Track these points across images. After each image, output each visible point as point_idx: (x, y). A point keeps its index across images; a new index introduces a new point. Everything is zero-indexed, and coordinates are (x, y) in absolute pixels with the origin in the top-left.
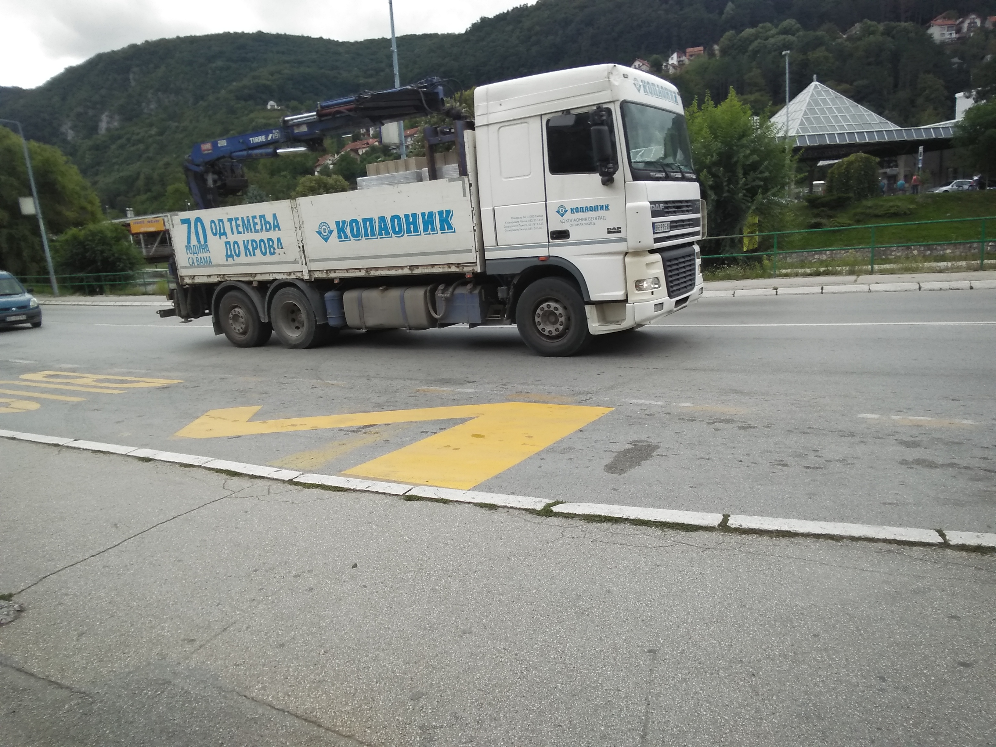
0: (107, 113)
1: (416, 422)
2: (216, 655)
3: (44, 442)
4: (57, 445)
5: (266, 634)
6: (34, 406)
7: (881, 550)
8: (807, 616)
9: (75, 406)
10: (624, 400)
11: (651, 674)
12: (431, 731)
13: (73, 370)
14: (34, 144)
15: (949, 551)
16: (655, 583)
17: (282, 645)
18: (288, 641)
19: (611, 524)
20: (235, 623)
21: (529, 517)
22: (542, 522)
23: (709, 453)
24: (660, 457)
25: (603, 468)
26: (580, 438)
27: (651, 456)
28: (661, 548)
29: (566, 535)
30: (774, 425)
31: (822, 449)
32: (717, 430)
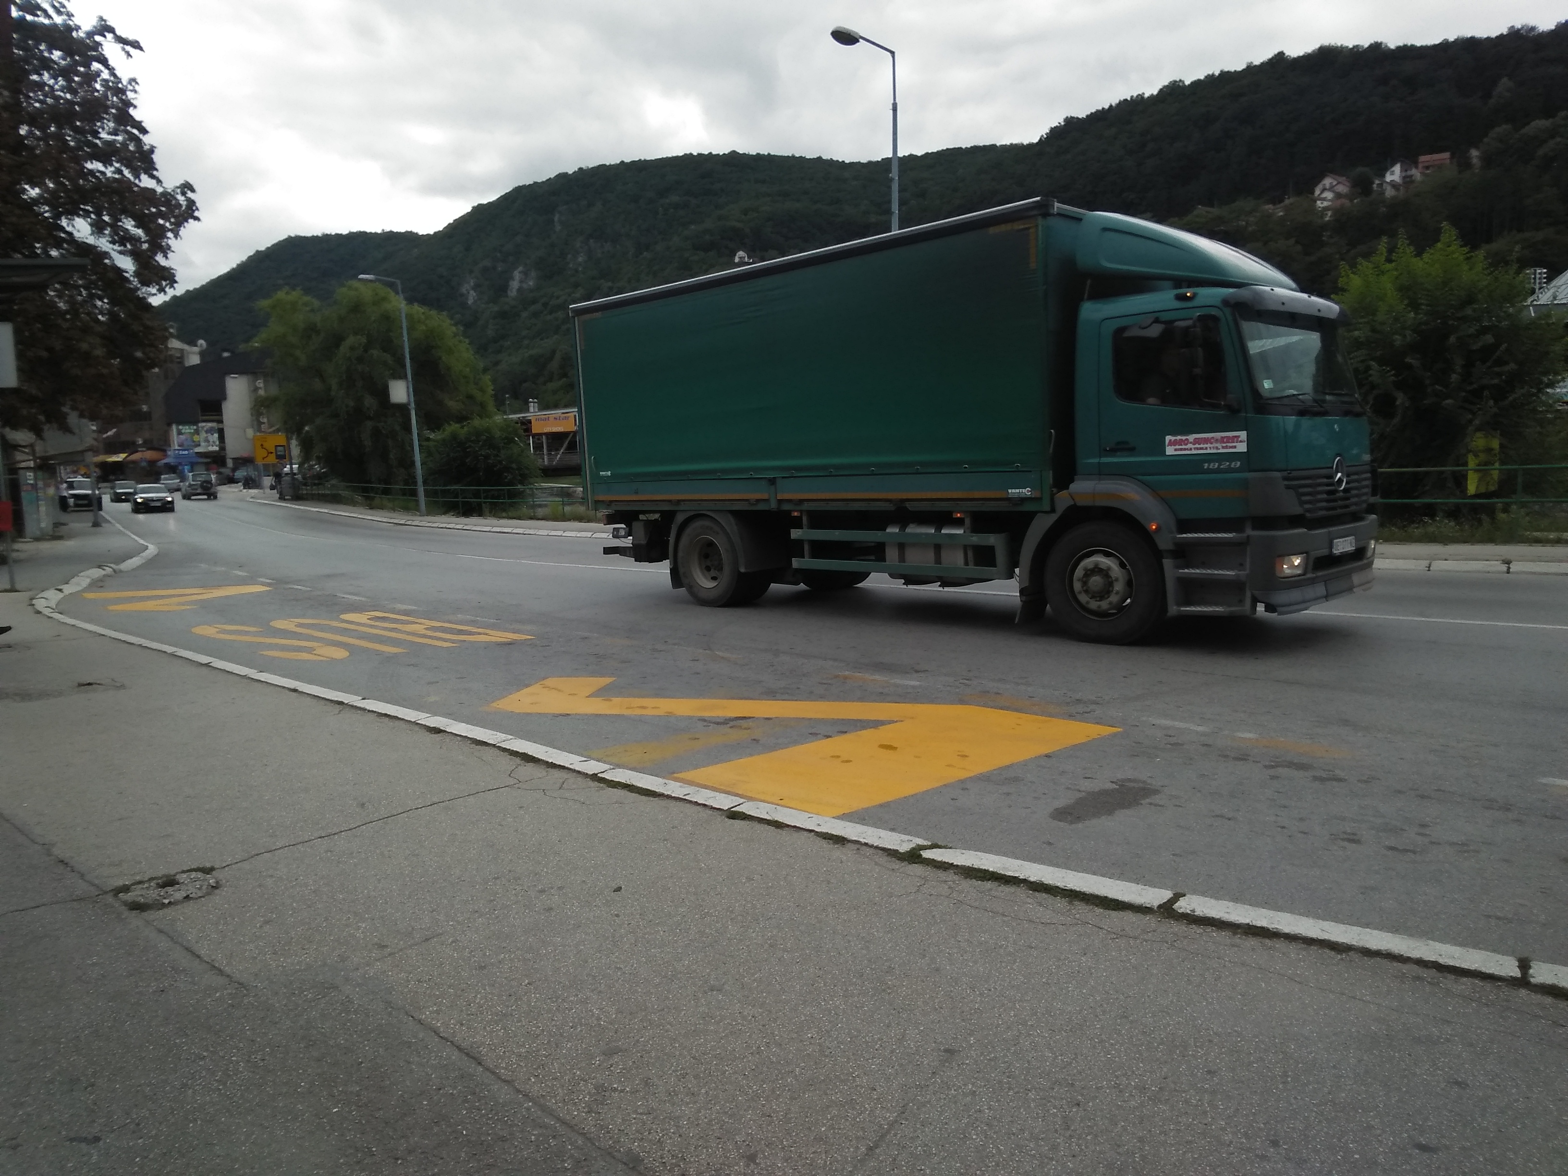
0: (521, 269)
1: (810, 719)
2: (402, 967)
3: (327, 697)
4: (341, 703)
5: (470, 953)
6: (341, 654)
7: (1404, 974)
8: (1216, 1045)
9: (390, 659)
10: (1144, 719)
11: (931, 1078)
12: (607, 1094)
13: (406, 613)
14: (418, 309)
15: (1523, 992)
16: (1012, 968)
17: (484, 967)
18: (492, 964)
19: (996, 884)
20: (441, 934)
21: (883, 859)
22: (898, 869)
23: (1238, 810)
24: (1152, 806)
25: (1049, 812)
26: (1040, 766)
27: (1138, 804)
28: (1052, 926)
29: (924, 890)
30: (1379, 779)
31: (1437, 824)
32: (1274, 778)
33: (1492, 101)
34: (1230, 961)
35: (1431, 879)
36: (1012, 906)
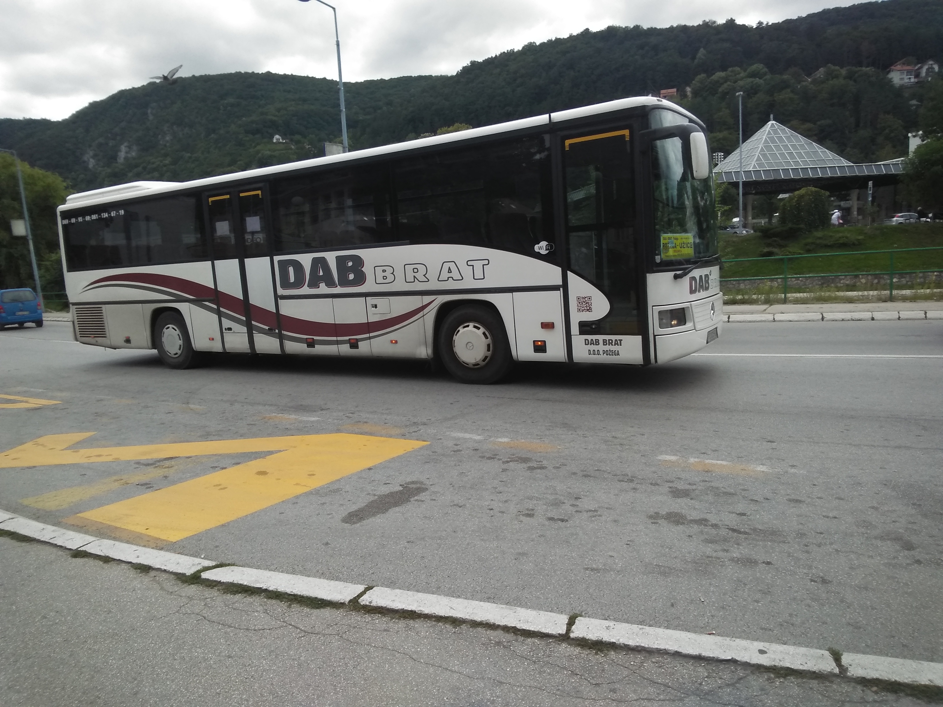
0: (126, 144)
7: (491, 640)
10: (449, 433)
15: (559, 646)
22: (176, 591)
23: (470, 499)
24: (416, 502)
25: (344, 515)
26: (360, 478)
27: (407, 502)
28: (261, 632)
29: (183, 610)
30: (566, 465)
31: (585, 496)
32: (504, 470)
33: (696, 61)
34: (375, 646)
35: (564, 541)
36: (242, 616)
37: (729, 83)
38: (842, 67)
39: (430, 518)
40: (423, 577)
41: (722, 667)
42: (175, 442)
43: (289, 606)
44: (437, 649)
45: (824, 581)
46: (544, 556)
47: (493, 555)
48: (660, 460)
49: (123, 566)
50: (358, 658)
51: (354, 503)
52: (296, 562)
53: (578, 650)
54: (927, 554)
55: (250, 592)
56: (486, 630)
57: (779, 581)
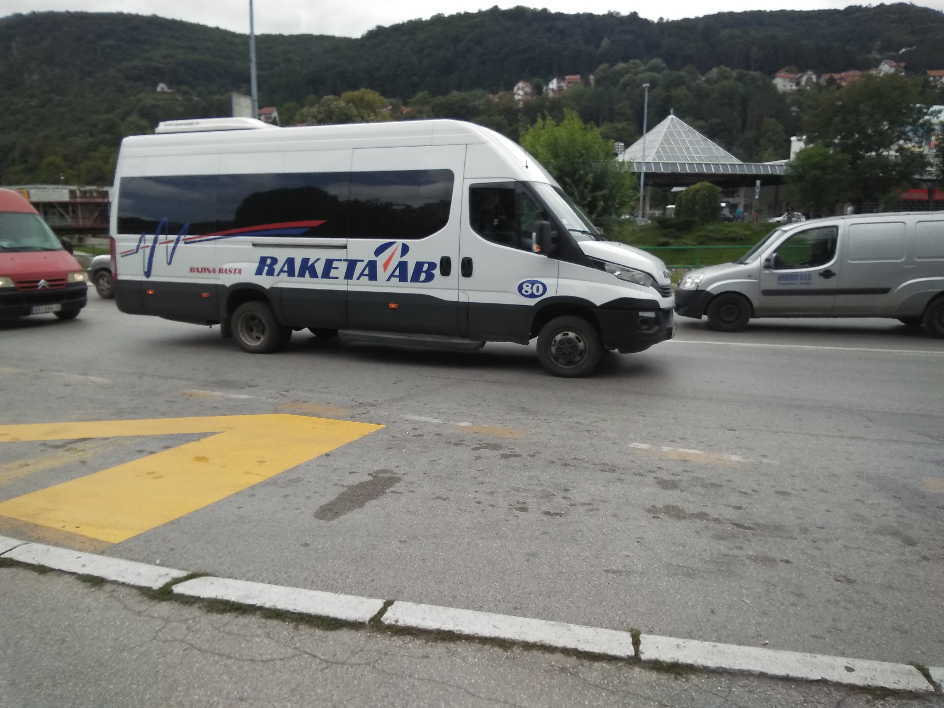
7: (553, 666)
10: (402, 416)
15: (637, 670)
22: (145, 611)
23: (451, 490)
24: (393, 494)
25: (315, 510)
26: (319, 465)
27: (383, 493)
28: (271, 663)
29: (161, 635)
30: (540, 453)
31: (574, 487)
32: (477, 458)
33: (600, 50)
34: (419, 678)
35: (571, 539)
36: (240, 643)
37: (630, 75)
38: (733, 69)
39: (415, 513)
40: (432, 583)
41: (814, 688)
42: (83, 420)
43: (296, 628)
44: (494, 680)
45: (850, 581)
46: (556, 557)
47: (501, 556)
48: (633, 449)
49: (66, 577)
50: (404, 696)
51: (322, 495)
52: (276, 568)
53: (654, 676)
54: (930, 549)
55: (241, 611)
56: (543, 654)
57: (805, 581)
